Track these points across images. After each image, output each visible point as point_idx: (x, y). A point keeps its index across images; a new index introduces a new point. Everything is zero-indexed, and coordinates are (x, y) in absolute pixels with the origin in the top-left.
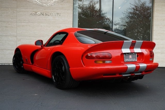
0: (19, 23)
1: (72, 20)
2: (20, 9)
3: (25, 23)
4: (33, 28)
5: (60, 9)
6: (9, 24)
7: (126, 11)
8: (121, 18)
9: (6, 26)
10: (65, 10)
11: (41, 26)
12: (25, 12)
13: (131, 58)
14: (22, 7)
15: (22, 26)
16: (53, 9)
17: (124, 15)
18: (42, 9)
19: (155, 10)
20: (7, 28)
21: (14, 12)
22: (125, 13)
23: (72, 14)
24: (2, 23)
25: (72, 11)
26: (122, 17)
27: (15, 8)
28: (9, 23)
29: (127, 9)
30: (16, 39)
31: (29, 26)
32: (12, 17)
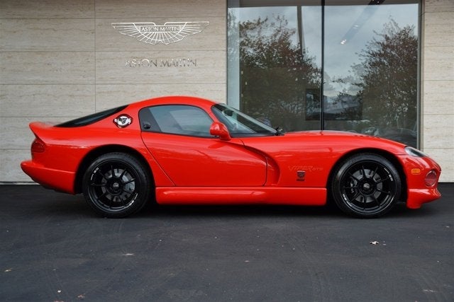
0: (100, 86)
2: (103, 53)
3: (115, 86)
5: (195, 49)
6: (78, 90)
8: (353, 65)
9: (71, 94)
10: (208, 50)
12: (113, 59)
14: (106, 49)
15: (108, 92)
16: (178, 51)
17: (362, 58)
18: (153, 52)
20: (74, 99)
21: (89, 60)
23: (225, 61)
24: (61, 88)
25: (225, 53)
26: (357, 64)
27: (91, 52)
28: (79, 86)
31: (124, 92)
32: (85, 71)
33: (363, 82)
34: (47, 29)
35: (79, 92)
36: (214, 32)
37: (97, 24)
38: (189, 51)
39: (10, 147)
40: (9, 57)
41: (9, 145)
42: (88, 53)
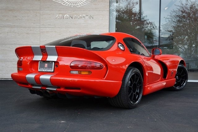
0: (42, 28)
1: (108, 24)
2: (44, 11)
3: (50, 29)
4: (60, 34)
5: (93, 10)
7: (170, 15)
9: (27, 32)
10: (99, 11)
11: (70, 32)
12: (49, 14)
13: (46, 68)
14: (46, 9)
15: (47, 32)
16: (84, 11)
18: (71, 11)
20: (29, 35)
21: (37, 15)
22: (169, 17)
24: (22, 29)
25: (108, 12)
27: (38, 10)
28: (31, 28)
29: (171, 12)
31: (55, 32)
32: (35, 21)
33: (172, 29)
35: (31, 31)
38: (89, 11)
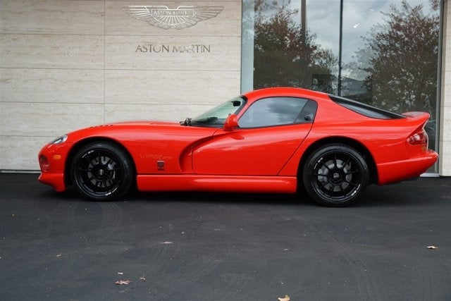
0: (109, 71)
2: (112, 36)
3: (125, 71)
4: (145, 83)
5: (209, 34)
6: (86, 75)
7: (372, 32)
8: (358, 50)
9: (79, 79)
10: (222, 36)
11: (164, 78)
12: (124, 43)
14: (116, 33)
15: (118, 78)
16: (191, 36)
17: (367, 42)
18: (165, 37)
19: (447, 34)
20: (82, 85)
21: (98, 44)
22: (369, 36)
24: (68, 73)
25: (240, 39)
26: (361, 49)
27: (100, 35)
28: (87, 71)
29: (372, 27)
30: (103, 111)
31: (135, 78)
32: (94, 56)
34: (55, 11)
35: (87, 77)
36: (228, 17)
37: (107, 6)
38: (202, 36)
39: (15, 133)
40: (14, 40)
41: (14, 131)
42: (98, 37)
